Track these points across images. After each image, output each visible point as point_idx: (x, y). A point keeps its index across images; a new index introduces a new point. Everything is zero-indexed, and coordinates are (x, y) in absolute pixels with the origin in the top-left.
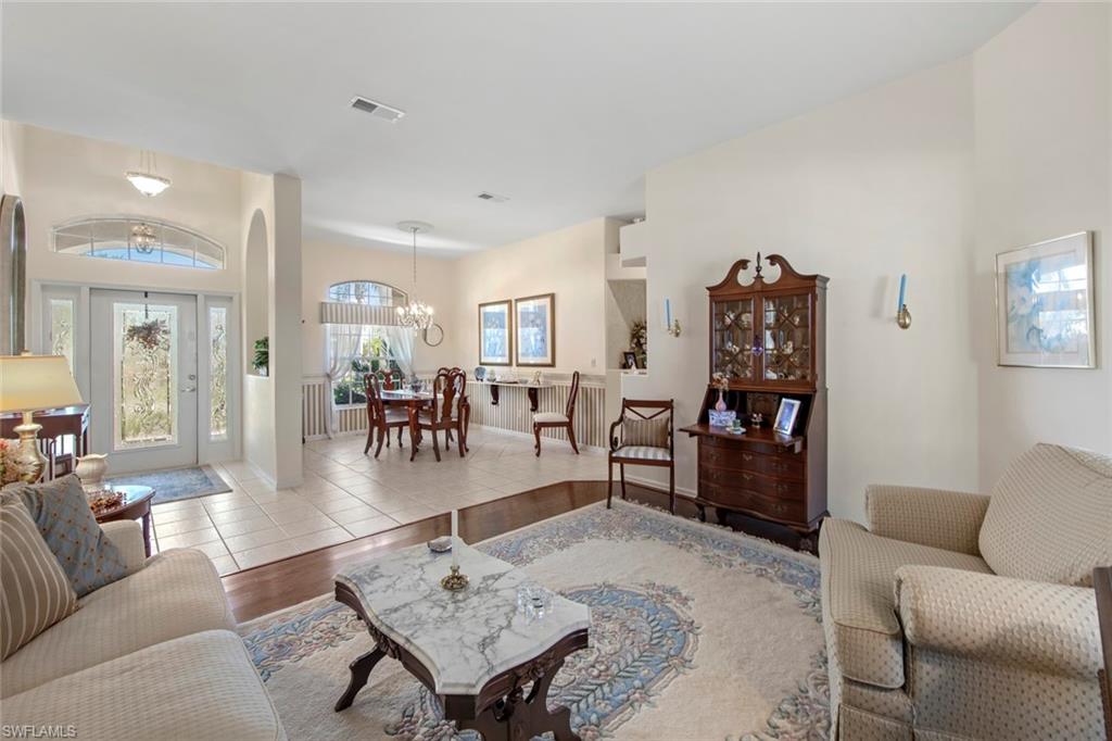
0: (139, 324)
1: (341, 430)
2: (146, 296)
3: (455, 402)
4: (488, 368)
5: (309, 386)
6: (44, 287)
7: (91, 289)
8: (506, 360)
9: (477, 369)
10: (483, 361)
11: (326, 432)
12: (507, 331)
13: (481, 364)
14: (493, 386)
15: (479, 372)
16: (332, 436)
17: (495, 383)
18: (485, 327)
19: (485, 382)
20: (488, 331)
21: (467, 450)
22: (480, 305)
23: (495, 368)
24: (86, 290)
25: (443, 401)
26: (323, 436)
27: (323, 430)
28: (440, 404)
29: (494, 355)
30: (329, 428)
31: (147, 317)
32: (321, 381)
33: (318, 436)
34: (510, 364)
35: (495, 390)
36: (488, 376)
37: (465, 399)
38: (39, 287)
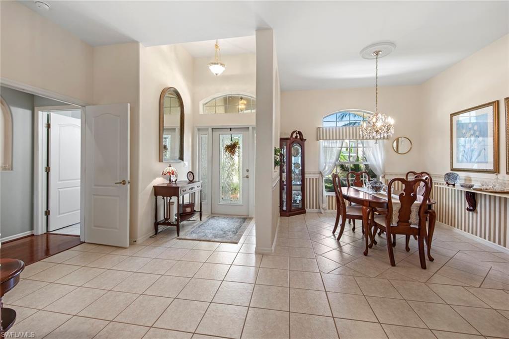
0: (229, 144)
1: (329, 209)
2: (231, 130)
3: (414, 209)
4: (462, 175)
5: (310, 179)
6: (199, 130)
7: (212, 129)
8: (491, 167)
9: (447, 174)
10: (455, 166)
11: (319, 208)
12: (490, 140)
13: (452, 170)
14: (467, 193)
15: (450, 178)
16: (322, 211)
17: (471, 191)
18: (458, 137)
19: (458, 187)
20: (462, 140)
21: (431, 259)
22: (452, 115)
23: (471, 174)
24: (210, 130)
25: (399, 206)
26: (317, 210)
27: (318, 207)
28: (396, 209)
29: (470, 161)
30: (321, 207)
31: (232, 141)
32: (317, 176)
33: (315, 210)
34: (496, 170)
35: (472, 199)
36: (463, 182)
37: (430, 206)
38: (197, 130)
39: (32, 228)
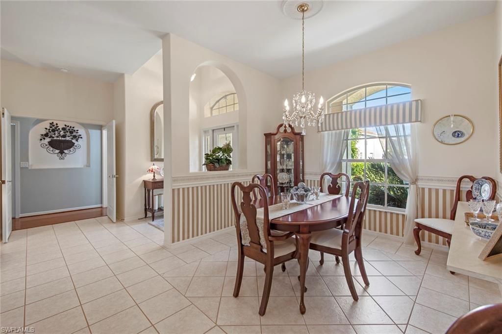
2: (225, 130)
7: (213, 130)
24: (211, 132)
39: (102, 203)
